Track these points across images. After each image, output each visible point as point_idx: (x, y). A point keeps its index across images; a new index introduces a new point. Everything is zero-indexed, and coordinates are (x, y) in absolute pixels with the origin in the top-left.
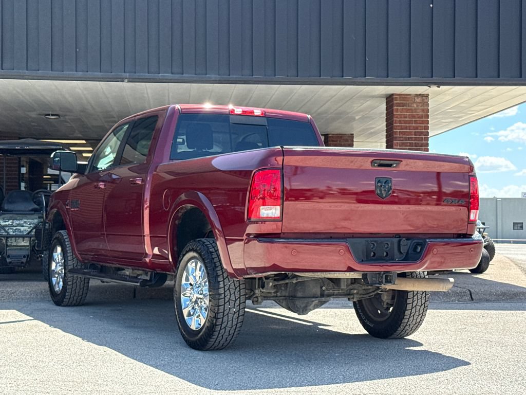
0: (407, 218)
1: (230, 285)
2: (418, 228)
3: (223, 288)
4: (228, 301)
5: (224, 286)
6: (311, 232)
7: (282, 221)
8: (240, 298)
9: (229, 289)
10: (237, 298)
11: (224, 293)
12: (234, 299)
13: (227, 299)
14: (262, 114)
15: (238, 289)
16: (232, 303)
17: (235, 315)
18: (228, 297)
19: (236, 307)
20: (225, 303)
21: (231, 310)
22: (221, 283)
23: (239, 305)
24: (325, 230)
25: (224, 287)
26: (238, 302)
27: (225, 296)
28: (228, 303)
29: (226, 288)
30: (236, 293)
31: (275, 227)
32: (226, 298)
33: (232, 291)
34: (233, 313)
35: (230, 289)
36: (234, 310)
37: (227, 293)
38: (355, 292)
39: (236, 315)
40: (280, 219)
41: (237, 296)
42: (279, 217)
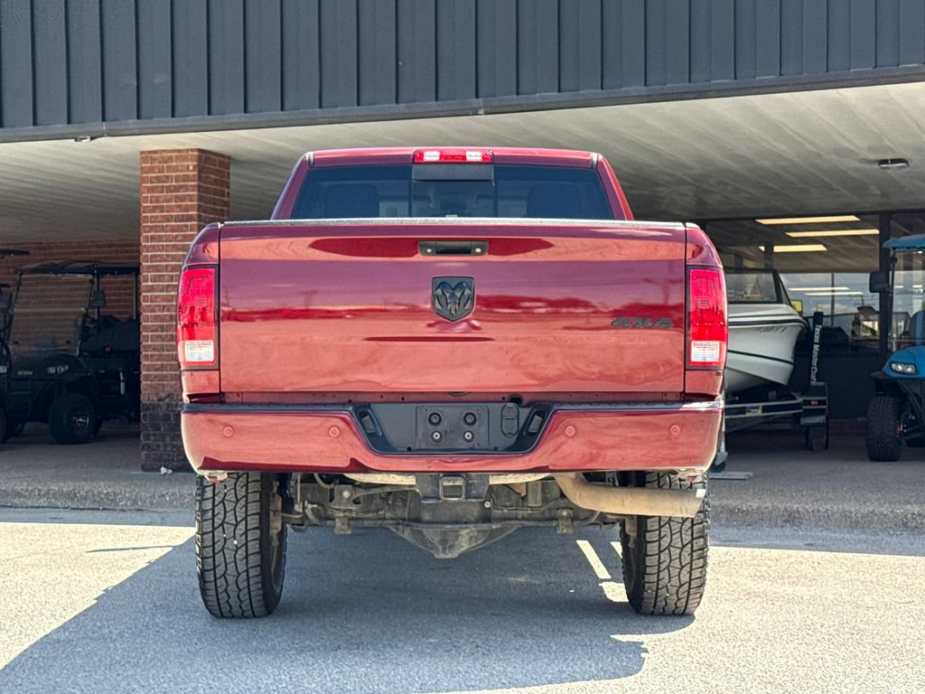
0: (521, 360)
1: (225, 494)
2: (548, 380)
3: (211, 500)
4: (222, 525)
5: (214, 495)
6: (287, 390)
7: (219, 369)
8: (245, 519)
9: (223, 502)
10: (239, 519)
11: (213, 510)
12: (234, 522)
13: (218, 522)
14: (484, 158)
15: (242, 502)
16: (229, 529)
17: (239, 552)
18: (221, 517)
19: (237, 537)
20: (214, 528)
21: (228, 542)
22: (207, 489)
23: (246, 533)
24: (317, 387)
25: (213, 498)
26: (242, 527)
27: (214, 516)
28: (221, 529)
29: (218, 499)
30: (237, 509)
31: (206, 382)
32: (216, 519)
33: (229, 506)
34: (235, 548)
35: (226, 502)
36: (235, 542)
37: (219, 509)
38: (565, 513)
39: (241, 552)
40: (216, 366)
41: (240, 515)
42: (213, 362)
